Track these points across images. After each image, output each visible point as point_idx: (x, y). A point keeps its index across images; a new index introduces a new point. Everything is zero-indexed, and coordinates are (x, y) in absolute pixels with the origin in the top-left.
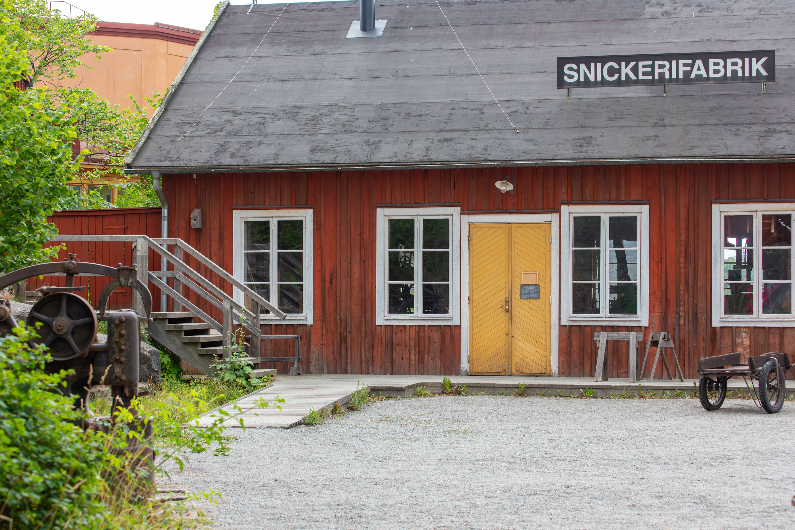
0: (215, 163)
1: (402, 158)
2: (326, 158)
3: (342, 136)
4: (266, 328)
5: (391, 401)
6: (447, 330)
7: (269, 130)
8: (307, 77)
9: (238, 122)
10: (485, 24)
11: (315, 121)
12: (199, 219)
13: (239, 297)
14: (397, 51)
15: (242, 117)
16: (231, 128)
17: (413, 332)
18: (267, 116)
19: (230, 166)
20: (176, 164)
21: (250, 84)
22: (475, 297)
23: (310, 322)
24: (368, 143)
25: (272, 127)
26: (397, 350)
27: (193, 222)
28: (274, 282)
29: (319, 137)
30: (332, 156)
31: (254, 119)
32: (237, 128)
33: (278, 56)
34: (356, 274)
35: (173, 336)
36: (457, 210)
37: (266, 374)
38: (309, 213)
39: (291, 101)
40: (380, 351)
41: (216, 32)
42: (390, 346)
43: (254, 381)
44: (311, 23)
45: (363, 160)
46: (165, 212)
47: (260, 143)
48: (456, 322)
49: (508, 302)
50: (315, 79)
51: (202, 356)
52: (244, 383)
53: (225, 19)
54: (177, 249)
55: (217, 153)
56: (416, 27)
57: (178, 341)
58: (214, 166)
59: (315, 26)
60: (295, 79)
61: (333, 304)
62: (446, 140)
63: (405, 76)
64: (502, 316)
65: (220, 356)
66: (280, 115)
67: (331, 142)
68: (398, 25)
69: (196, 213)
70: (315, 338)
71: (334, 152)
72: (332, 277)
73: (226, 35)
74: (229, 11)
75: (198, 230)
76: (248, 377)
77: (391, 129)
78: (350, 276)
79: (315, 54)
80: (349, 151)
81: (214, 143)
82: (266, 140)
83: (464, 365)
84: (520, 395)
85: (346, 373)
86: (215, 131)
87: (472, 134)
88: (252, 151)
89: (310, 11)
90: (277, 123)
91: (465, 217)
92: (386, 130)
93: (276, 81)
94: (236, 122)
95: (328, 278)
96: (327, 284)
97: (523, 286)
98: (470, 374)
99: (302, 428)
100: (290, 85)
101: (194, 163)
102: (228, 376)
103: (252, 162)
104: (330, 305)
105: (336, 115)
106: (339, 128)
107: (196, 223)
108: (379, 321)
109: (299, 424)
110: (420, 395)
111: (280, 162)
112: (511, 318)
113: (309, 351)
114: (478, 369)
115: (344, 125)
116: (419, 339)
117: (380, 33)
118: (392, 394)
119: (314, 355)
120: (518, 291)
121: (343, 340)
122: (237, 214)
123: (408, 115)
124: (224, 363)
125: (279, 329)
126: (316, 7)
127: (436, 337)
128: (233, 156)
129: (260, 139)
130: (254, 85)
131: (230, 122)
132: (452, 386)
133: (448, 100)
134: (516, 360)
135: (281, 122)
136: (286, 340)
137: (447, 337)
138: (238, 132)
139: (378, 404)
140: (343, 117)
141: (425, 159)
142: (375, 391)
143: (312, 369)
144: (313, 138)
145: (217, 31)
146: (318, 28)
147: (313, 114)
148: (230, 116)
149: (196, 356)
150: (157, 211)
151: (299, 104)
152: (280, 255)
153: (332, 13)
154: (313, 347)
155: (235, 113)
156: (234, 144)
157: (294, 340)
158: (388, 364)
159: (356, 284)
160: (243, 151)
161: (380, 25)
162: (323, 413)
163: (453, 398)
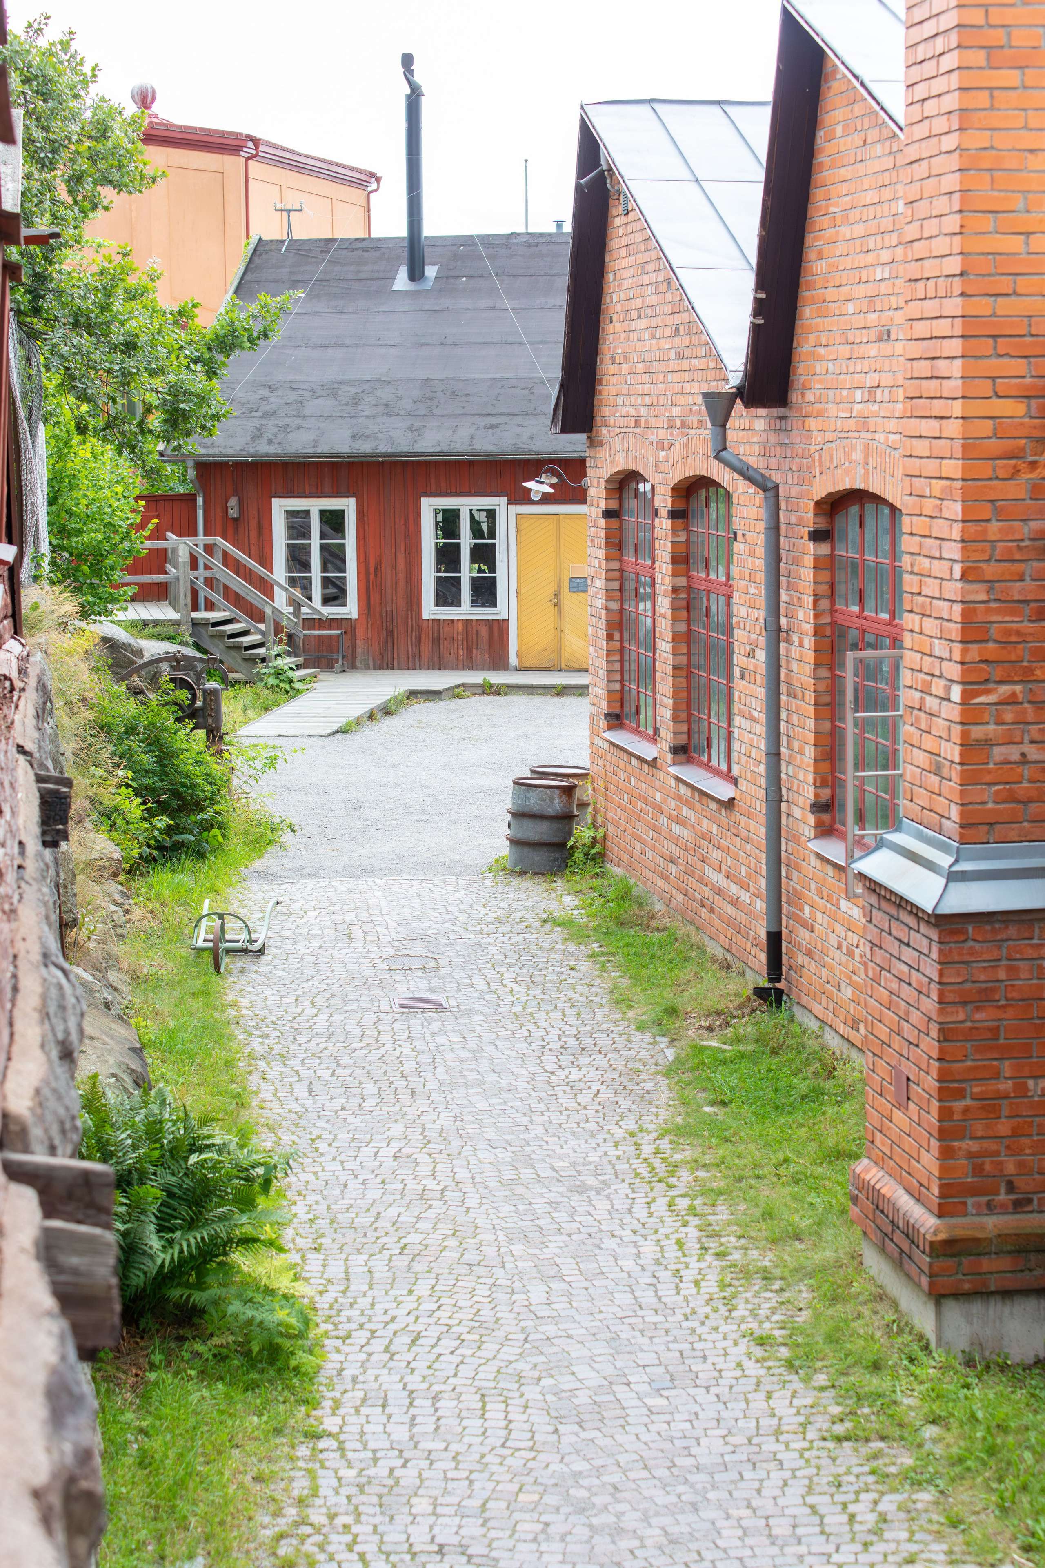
0: (252, 451)
1: (444, 448)
2: (366, 447)
3: (385, 419)
4: (309, 623)
5: (429, 704)
6: (496, 624)
7: (307, 411)
8: (348, 342)
9: (275, 400)
10: (546, 274)
11: (356, 400)
12: (236, 508)
13: (280, 599)
14: (448, 309)
15: (279, 393)
16: (267, 408)
17: (460, 626)
18: (306, 393)
19: (267, 455)
20: (211, 451)
21: (287, 351)
22: (523, 590)
23: (355, 615)
24: (411, 429)
25: (310, 408)
26: (445, 645)
27: (230, 511)
28: (316, 574)
29: (360, 420)
30: (374, 444)
31: (292, 396)
32: (274, 407)
33: (315, 314)
34: (401, 566)
35: (216, 641)
36: (505, 499)
37: (309, 675)
38: (352, 501)
39: (331, 373)
40: (427, 646)
41: (246, 278)
42: (437, 641)
43: (297, 685)
44: (353, 268)
45: (405, 449)
46: (200, 501)
47: (299, 427)
48: (503, 616)
49: (557, 595)
50: (357, 346)
51: (245, 660)
52: (287, 687)
53: (257, 260)
54: (215, 549)
55: (254, 438)
56: (470, 277)
57: (221, 646)
58: (251, 456)
59: (358, 272)
60: (336, 345)
61: (378, 597)
62: (493, 427)
63: (454, 344)
64: (551, 610)
65: (263, 660)
66: (320, 392)
67: (372, 427)
68: (451, 274)
69: (233, 502)
70: (360, 632)
71: (376, 439)
72: (376, 568)
73: (259, 282)
74: (260, 249)
75: (236, 520)
76: (291, 681)
77: (437, 412)
78: (395, 567)
79: (356, 312)
80: (391, 438)
81: (250, 425)
82: (304, 424)
83: (513, 660)
84: (558, 695)
85: (393, 668)
86: (250, 412)
87: (518, 420)
88: (290, 437)
89: (353, 250)
90: (317, 401)
91: (511, 507)
92: (430, 414)
93: (315, 347)
94: (272, 400)
95: (372, 570)
96: (372, 576)
97: (571, 579)
98: (520, 669)
99: (339, 736)
100: (330, 351)
101: (230, 451)
102: (272, 681)
103: (291, 450)
104: (375, 598)
105: (379, 393)
106: (381, 409)
107: (233, 513)
108: (426, 615)
109: (337, 732)
110: (459, 696)
111: (319, 450)
112: (560, 612)
113: (354, 646)
114: (527, 665)
115: (386, 405)
116: (466, 632)
117: (429, 284)
118: (431, 697)
119: (359, 650)
120: (567, 584)
121: (389, 634)
122: (276, 502)
123: (454, 393)
124: (267, 667)
125: (323, 623)
126: (359, 245)
127: (484, 631)
128: (270, 442)
129: (298, 421)
130: (291, 351)
131: (264, 399)
132: (491, 686)
133: (498, 376)
134: (566, 655)
135: (320, 401)
136: (330, 636)
137: (496, 631)
138: (274, 413)
139: (416, 707)
140: (384, 395)
141: (469, 449)
142: (414, 694)
143: (358, 664)
144: (354, 421)
145: (248, 277)
146: (362, 276)
147: (354, 390)
148: (265, 393)
149: (239, 660)
150: (192, 498)
151: (340, 378)
152: (322, 545)
153: (376, 254)
154: (358, 642)
155: (271, 389)
156: (270, 430)
157: (339, 636)
158: (436, 659)
159: (401, 576)
160: (281, 437)
161: (431, 271)
162: (358, 722)
163: (491, 698)
